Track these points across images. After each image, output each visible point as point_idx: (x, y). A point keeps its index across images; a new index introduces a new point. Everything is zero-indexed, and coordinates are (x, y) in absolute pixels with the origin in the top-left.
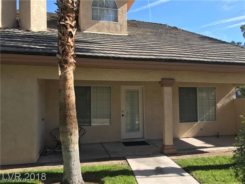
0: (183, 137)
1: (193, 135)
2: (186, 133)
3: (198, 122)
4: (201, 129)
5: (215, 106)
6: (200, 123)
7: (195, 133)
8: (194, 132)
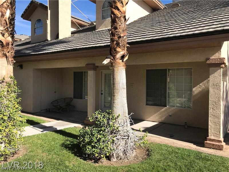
0: (149, 120)
1: (160, 120)
2: (152, 117)
3: (166, 108)
4: (170, 116)
5: (191, 90)
6: (169, 108)
7: (163, 119)
8: (161, 117)
